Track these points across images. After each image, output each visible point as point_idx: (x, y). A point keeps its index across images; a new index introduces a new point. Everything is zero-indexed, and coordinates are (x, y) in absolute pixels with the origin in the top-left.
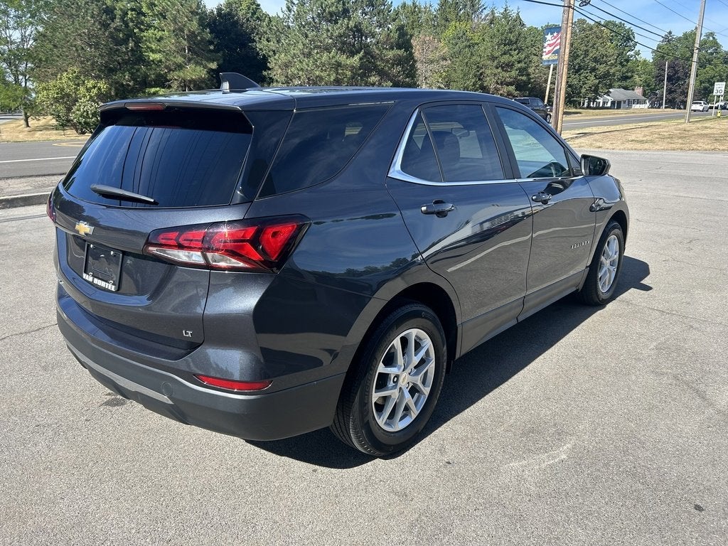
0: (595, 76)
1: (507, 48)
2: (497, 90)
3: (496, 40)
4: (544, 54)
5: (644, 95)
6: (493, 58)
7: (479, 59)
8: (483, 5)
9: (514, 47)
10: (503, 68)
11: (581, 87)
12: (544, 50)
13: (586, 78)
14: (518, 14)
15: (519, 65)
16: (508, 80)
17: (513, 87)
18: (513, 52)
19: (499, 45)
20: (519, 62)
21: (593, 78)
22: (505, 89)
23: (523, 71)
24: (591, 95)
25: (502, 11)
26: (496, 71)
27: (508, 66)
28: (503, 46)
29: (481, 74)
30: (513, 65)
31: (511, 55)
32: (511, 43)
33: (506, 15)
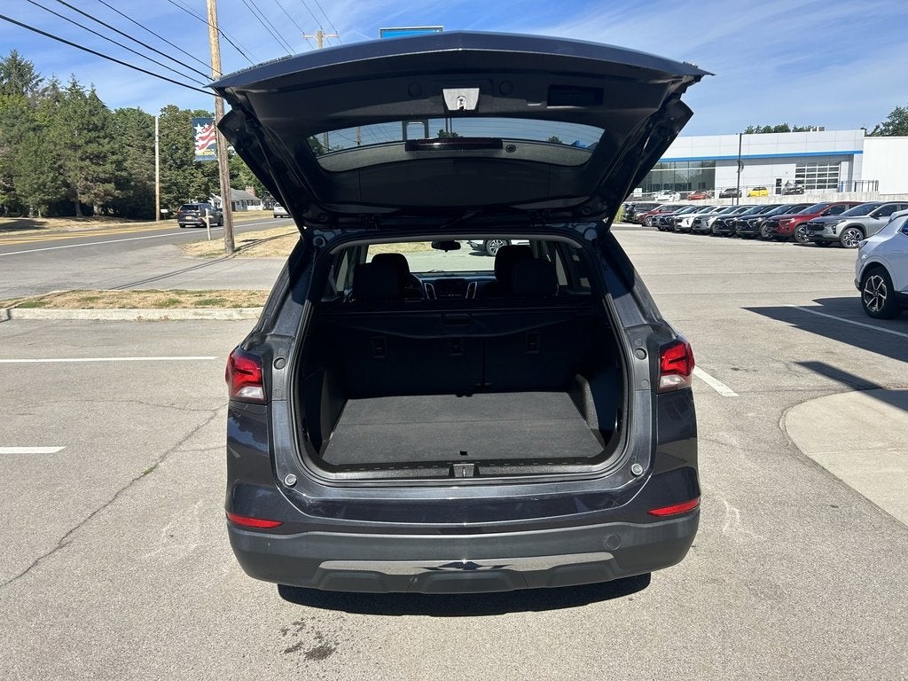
0: (203, 173)
1: (93, 134)
2: (88, 189)
3: (74, 124)
4: (197, 148)
5: (257, 195)
6: (75, 147)
7: (52, 147)
8: (38, 76)
9: (102, 134)
10: (91, 160)
11: (188, 185)
12: (196, 144)
13: (192, 175)
14: (93, 92)
15: (115, 157)
16: (102, 175)
17: (112, 185)
18: (102, 141)
19: (80, 130)
20: (113, 153)
21: (200, 175)
22: (100, 188)
23: (119, 164)
24: (203, 195)
25: (69, 86)
26: (83, 164)
27: (98, 158)
28: (85, 131)
29: (60, 167)
30: (105, 157)
31: (99, 144)
32: (96, 128)
33: (75, 91)
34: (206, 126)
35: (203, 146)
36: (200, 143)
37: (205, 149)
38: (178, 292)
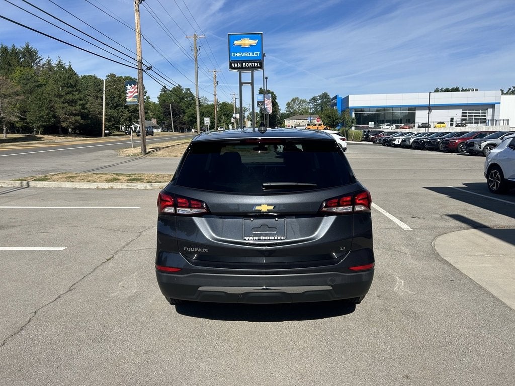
0: (128, 111)
1: (70, 89)
2: (66, 119)
3: (60, 84)
4: (127, 98)
5: (158, 123)
6: (60, 96)
7: (47, 96)
8: (40, 57)
9: (75, 89)
10: (68, 103)
11: (120, 118)
13: (122, 112)
14: (70, 66)
15: (81, 102)
16: (74, 112)
17: (79, 117)
18: (74, 93)
19: (63, 87)
20: (80, 100)
22: (73, 119)
23: (83, 106)
24: (128, 123)
25: (57, 63)
26: (64, 105)
27: (72, 102)
28: (66, 88)
29: (52, 107)
30: (76, 102)
31: (73, 95)
32: (71, 86)
33: (60, 65)
34: (133, 86)
35: (130, 97)
36: (129, 95)
37: (131, 98)
38: (117, 174)
